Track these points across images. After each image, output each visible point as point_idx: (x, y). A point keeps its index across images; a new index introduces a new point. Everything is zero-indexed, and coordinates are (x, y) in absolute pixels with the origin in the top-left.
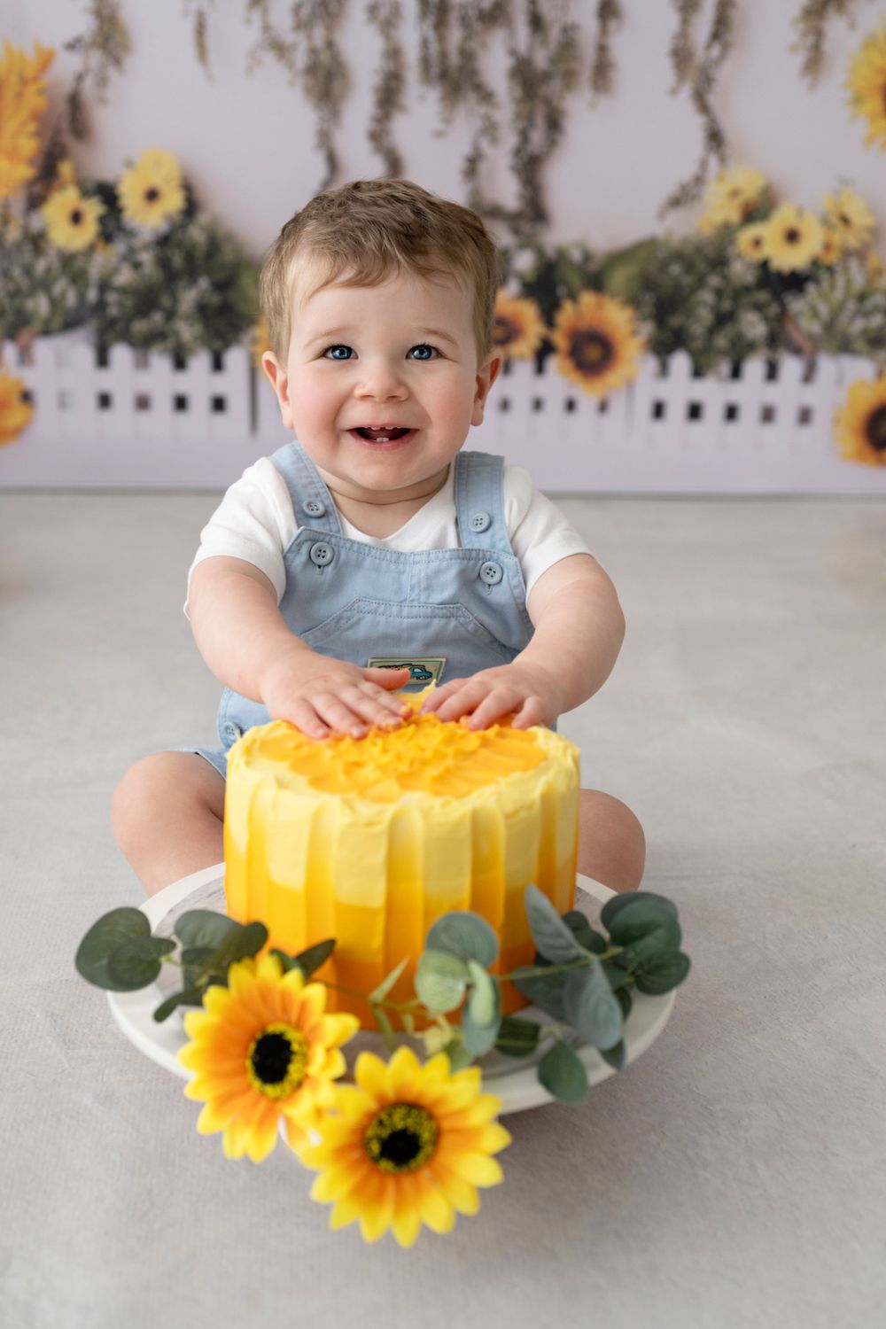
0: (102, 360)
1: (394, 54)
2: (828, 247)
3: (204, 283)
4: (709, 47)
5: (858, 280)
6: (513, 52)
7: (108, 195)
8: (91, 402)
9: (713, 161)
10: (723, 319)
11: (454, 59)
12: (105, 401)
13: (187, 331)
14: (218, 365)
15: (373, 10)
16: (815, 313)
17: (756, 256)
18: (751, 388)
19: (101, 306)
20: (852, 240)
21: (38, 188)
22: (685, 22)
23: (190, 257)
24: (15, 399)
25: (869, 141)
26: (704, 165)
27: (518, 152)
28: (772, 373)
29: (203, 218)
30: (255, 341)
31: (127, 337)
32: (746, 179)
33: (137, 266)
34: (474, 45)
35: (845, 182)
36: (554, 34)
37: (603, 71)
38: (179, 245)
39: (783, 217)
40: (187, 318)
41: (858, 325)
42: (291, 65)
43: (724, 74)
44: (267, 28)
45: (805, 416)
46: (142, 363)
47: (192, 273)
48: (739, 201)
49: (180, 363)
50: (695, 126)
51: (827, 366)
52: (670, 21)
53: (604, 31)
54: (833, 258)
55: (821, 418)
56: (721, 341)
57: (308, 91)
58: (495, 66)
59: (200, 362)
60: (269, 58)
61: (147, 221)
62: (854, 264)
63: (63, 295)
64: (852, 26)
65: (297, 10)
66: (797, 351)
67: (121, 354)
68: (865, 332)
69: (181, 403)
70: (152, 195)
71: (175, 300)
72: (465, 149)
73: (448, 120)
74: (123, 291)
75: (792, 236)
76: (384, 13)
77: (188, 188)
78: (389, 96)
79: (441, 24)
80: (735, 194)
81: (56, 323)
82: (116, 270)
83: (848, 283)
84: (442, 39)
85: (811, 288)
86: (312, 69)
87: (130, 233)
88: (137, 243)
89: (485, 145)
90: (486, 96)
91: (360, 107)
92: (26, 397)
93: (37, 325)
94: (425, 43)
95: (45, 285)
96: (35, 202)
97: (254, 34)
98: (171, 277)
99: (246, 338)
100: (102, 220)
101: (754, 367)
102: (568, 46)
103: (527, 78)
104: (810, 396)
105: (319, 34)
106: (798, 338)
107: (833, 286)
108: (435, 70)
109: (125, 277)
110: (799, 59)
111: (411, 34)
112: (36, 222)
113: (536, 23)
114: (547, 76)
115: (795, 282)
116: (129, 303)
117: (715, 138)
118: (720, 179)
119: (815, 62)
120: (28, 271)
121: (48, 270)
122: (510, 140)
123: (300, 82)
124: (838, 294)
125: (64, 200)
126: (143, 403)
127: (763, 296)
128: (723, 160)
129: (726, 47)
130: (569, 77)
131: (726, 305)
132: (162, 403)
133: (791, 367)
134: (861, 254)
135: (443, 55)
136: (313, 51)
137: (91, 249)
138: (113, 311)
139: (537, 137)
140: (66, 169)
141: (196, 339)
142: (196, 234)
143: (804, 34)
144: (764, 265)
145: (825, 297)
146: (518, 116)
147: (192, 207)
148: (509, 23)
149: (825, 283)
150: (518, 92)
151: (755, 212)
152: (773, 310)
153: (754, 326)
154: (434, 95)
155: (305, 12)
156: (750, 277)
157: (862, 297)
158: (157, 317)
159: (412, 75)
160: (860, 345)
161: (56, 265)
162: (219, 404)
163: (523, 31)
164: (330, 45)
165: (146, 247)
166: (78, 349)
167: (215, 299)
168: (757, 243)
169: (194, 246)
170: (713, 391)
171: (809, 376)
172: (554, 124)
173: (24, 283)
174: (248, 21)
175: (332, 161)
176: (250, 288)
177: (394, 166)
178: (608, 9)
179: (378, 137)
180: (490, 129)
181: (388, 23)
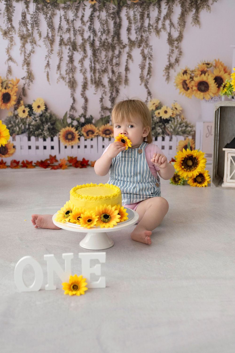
0: (29, 139)
1: (86, 78)
2: (173, 114)
3: (49, 124)
4: (147, 76)
5: (180, 121)
6: (109, 78)
7: (30, 107)
8: (27, 148)
9: (149, 97)
11: (97, 79)
12: (30, 147)
13: (46, 133)
14: (52, 140)
15: (81, 70)
16: (171, 127)
17: (159, 116)
18: (159, 142)
19: (29, 128)
20: (178, 113)
21: (16, 106)
22: (142, 71)
23: (46, 119)
24: (12, 147)
25: (180, 93)
26: (147, 98)
27: (110, 97)
28: (163, 139)
29: (49, 111)
30: (60, 135)
31: (34, 135)
32: (156, 101)
33: (36, 121)
34: (101, 76)
35: (175, 101)
36: (117, 74)
37: (126, 81)
38: (44, 116)
39: (164, 108)
40: (46, 131)
41: (180, 129)
42: (65, 81)
43: (150, 81)
44: (61, 74)
45: (171, 148)
46: (37, 140)
47: (47, 122)
48: (155, 105)
49: (45, 140)
50: (145, 91)
51: (174, 137)
52: (140, 71)
53: (126, 73)
54: (174, 116)
55: (174, 148)
57: (69, 86)
58: (105, 80)
59: (49, 139)
60: (61, 80)
61: (38, 112)
62: (178, 117)
63: (22, 126)
64: (175, 71)
65: (66, 71)
66: (168, 135)
67: (33, 138)
68: (182, 130)
69: (45, 148)
70: (39, 107)
71: (44, 127)
72: (100, 97)
73: (96, 91)
74: (33, 125)
75: (166, 112)
76: (83, 71)
77: (46, 105)
78: (85, 87)
79: (94, 73)
80: (154, 104)
81: (20, 132)
82: (32, 122)
83: (178, 121)
84: (95, 76)
85: (170, 122)
86: (69, 82)
87: (35, 114)
88: (36, 116)
89: (104, 95)
90: (104, 86)
91: (79, 89)
92: (14, 147)
93: (16, 133)
94: (91, 76)
95: (18, 125)
96: (16, 109)
97: (58, 76)
98: (43, 123)
99: (57, 135)
100: (29, 112)
101: (160, 138)
102: (119, 76)
103: (111, 82)
104: (171, 144)
105: (71, 75)
106: (168, 132)
107: (174, 121)
108: (94, 82)
109: (33, 123)
110: (165, 77)
111: (89, 75)
112: (16, 113)
113: (113, 72)
114: (116, 82)
115: (167, 121)
116: (34, 128)
117: (149, 93)
118: (151, 101)
119: (168, 78)
120: (14, 122)
121: (18, 122)
122: (109, 95)
123: (67, 84)
124: (176, 123)
125: (22, 108)
126: (37, 148)
127: (161, 124)
128: (151, 97)
129: (150, 76)
130: (120, 82)
131: (153, 126)
132: (41, 148)
133: (167, 138)
134: (180, 115)
135: (95, 79)
136: (70, 78)
137: (27, 117)
138: (31, 130)
139: (114, 94)
140: (22, 102)
141: (48, 135)
142: (48, 114)
143: (166, 73)
144: (161, 117)
145: (173, 124)
146: (110, 90)
147: (46, 109)
148: (108, 72)
149: (173, 122)
150: (110, 86)
151: (158, 107)
152: (163, 127)
153: (159, 130)
154: (94, 86)
155: (68, 71)
156: (158, 120)
157: (180, 124)
158: (40, 131)
159: (89, 82)
160: (181, 133)
161: (20, 121)
163: (110, 74)
164: (73, 77)
165: (37, 117)
166: (24, 137)
167: (52, 127)
168: (159, 113)
169: (47, 116)
171: (171, 140)
172: (117, 91)
173: (14, 124)
174: (57, 73)
175: (74, 100)
176: (58, 125)
177: (86, 100)
178: (127, 69)
179: (83, 95)
180: (105, 93)
181: (84, 73)
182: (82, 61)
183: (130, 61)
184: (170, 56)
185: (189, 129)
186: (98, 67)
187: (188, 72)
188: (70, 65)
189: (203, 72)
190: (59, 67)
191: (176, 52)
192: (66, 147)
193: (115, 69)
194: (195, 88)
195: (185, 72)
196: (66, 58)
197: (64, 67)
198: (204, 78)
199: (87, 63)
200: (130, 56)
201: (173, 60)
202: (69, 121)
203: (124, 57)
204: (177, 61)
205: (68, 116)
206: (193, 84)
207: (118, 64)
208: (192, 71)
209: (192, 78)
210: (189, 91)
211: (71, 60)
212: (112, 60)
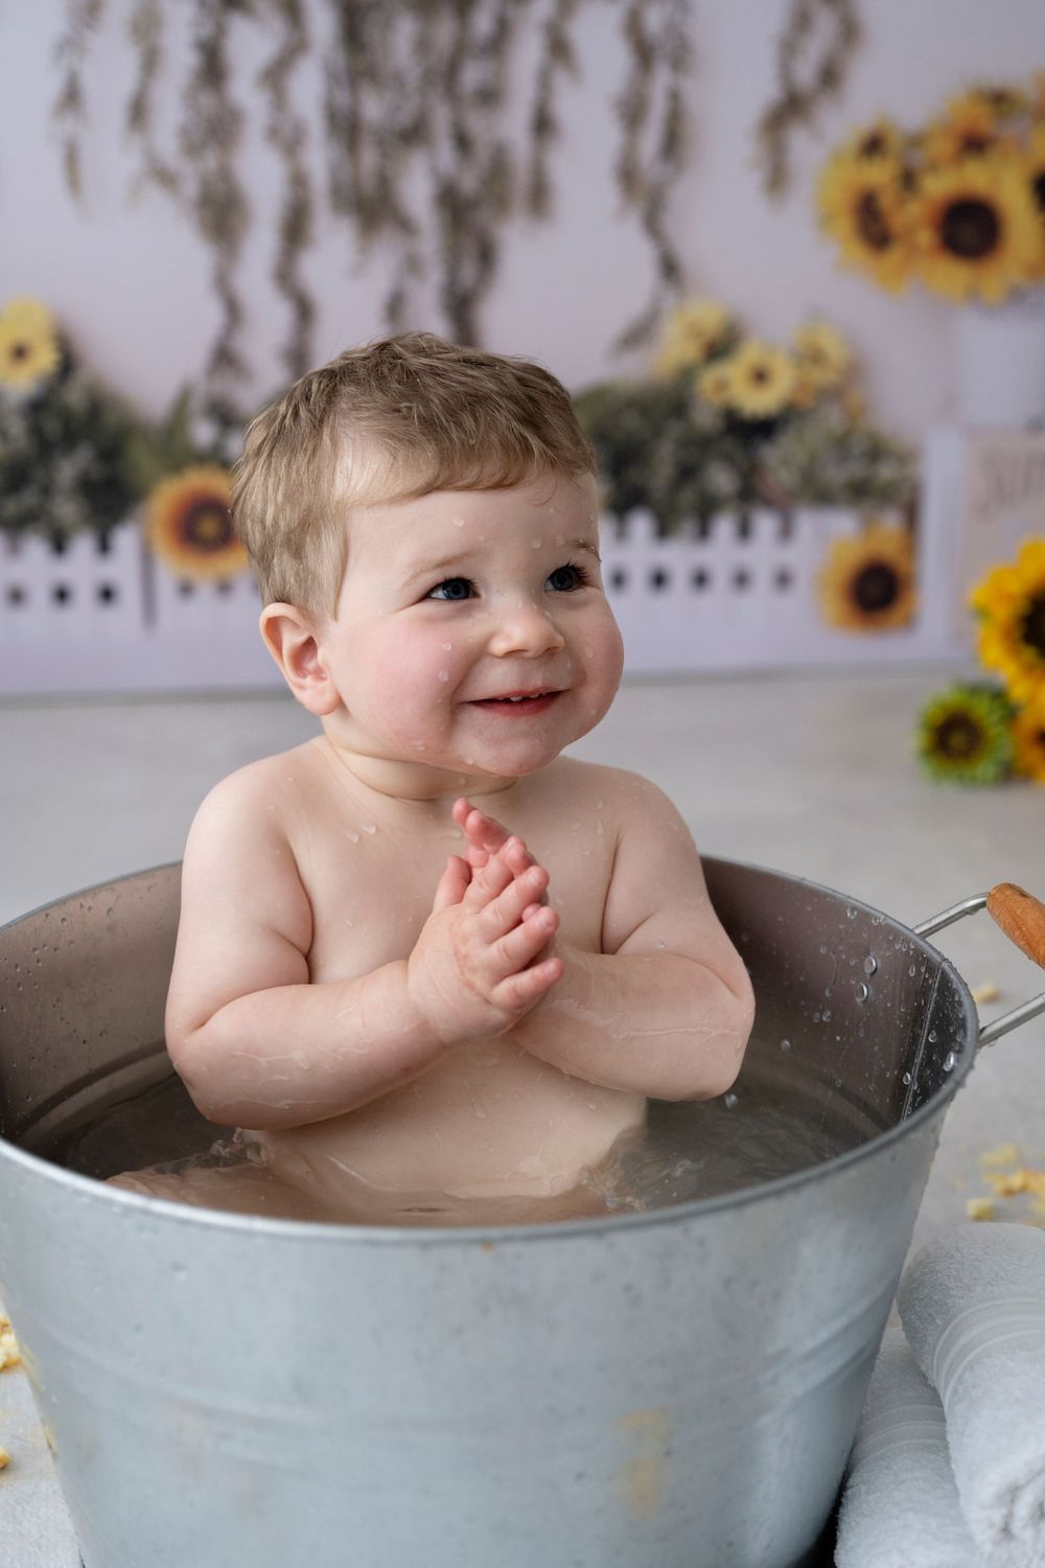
1: (298, 181)
2: (802, 386)
3: (85, 452)
4: (659, 164)
5: (837, 422)
6: (436, 174)
9: (669, 296)
10: (687, 473)
11: (369, 182)
13: (67, 509)
14: (104, 547)
15: (273, 133)
16: (791, 461)
17: (719, 399)
18: (722, 548)
20: (823, 377)
22: (631, 138)
23: (67, 424)
25: (840, 268)
26: (657, 301)
27: (446, 289)
28: (744, 531)
29: (82, 378)
30: (149, 519)
32: (704, 312)
33: (4, 435)
34: (391, 169)
36: (482, 154)
37: (539, 196)
38: (55, 412)
39: (750, 354)
40: (66, 495)
41: (840, 474)
42: (178, 195)
43: (678, 194)
44: (150, 154)
45: (783, 580)
46: (14, 551)
47: (71, 442)
48: (700, 338)
49: (59, 546)
50: (640, 257)
51: (808, 522)
53: (539, 150)
54: (807, 400)
55: (802, 581)
56: (687, 496)
57: (202, 225)
58: (417, 191)
59: (83, 546)
60: (152, 189)
61: (15, 382)
62: (831, 407)
64: (817, 138)
65: (184, 132)
66: (769, 503)
69: (62, 595)
70: (20, 353)
71: (51, 473)
72: (386, 288)
75: (760, 376)
76: (285, 134)
77: (63, 342)
78: (295, 229)
79: (352, 145)
80: (694, 331)
84: (354, 162)
85: (782, 435)
86: (205, 201)
88: (4, 408)
89: (408, 282)
90: (405, 226)
91: (261, 243)
94: (334, 171)
97: (132, 163)
98: (46, 447)
99: (136, 515)
101: (724, 527)
102: (498, 170)
103: (454, 206)
104: (788, 556)
105: (211, 161)
106: (773, 491)
108: (348, 199)
110: (759, 177)
111: (319, 158)
113: (463, 142)
114: (475, 203)
115: (764, 429)
117: (670, 269)
118: (678, 313)
119: (777, 178)
122: (436, 276)
123: (190, 215)
124: (816, 441)
126: (16, 596)
127: (731, 444)
128: (679, 295)
129: (680, 165)
130: (502, 204)
131: (690, 456)
132: (40, 595)
133: (765, 524)
134: (834, 394)
135: (357, 180)
136: (205, 180)
139: (468, 272)
141: (78, 517)
142: (74, 396)
144: (731, 412)
145: (801, 443)
146: (444, 247)
147: (68, 364)
148: (430, 143)
150: (445, 221)
151: (720, 348)
153: (721, 479)
154: (347, 227)
155: (197, 136)
156: (713, 425)
157: (842, 443)
158: (30, 495)
159: (320, 199)
160: (842, 495)
162: (107, 594)
163: (445, 154)
164: (226, 175)
165: (14, 414)
167: (97, 472)
168: (722, 385)
169: (71, 411)
170: (679, 556)
171: (786, 532)
172: (487, 256)
174: (127, 149)
175: (233, 310)
176: (140, 458)
177: (304, 311)
178: (543, 125)
179: (286, 277)
180: (412, 265)
181: (289, 142)
182: (276, 75)
183: (561, 80)
184: (788, 49)
185: (886, 472)
186: (373, 108)
187: (895, 143)
188: (207, 100)
189: (974, 144)
190: (138, 112)
191: (825, 26)
192: (186, 589)
193: (476, 123)
194: (925, 237)
195: (873, 146)
196: (181, 57)
197: (171, 110)
198: (975, 178)
199: (309, 88)
200: (559, 48)
201: (806, 72)
202: (203, 433)
203: (527, 53)
204: (830, 77)
205: (197, 403)
206: (913, 217)
207: (490, 97)
208: (916, 141)
209: (908, 180)
210: (895, 256)
211: (212, 68)
212: (452, 70)
